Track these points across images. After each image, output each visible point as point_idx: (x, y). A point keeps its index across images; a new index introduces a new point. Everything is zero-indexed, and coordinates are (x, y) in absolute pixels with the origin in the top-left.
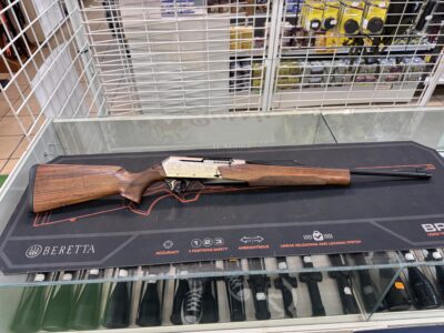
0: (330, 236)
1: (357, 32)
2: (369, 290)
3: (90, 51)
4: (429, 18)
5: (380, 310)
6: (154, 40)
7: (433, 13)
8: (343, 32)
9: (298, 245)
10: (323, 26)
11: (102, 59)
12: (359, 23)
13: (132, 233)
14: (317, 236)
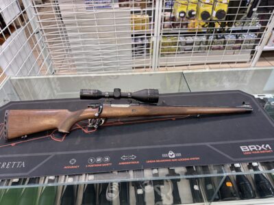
0: (179, 155)
1: (209, 19)
2: (210, 187)
3: (41, 33)
4: (255, 9)
5: (216, 200)
6: (82, 25)
7: (258, 6)
8: (200, 19)
10: (187, 15)
11: (48, 37)
12: (210, 13)
13: (50, 154)
14: (171, 154)
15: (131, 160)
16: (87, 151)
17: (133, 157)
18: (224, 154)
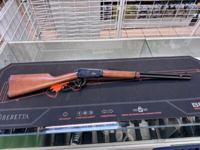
9: (130, 115)
14: (140, 109)
15: (109, 114)
16: (76, 106)
17: (111, 111)
18: (180, 109)
